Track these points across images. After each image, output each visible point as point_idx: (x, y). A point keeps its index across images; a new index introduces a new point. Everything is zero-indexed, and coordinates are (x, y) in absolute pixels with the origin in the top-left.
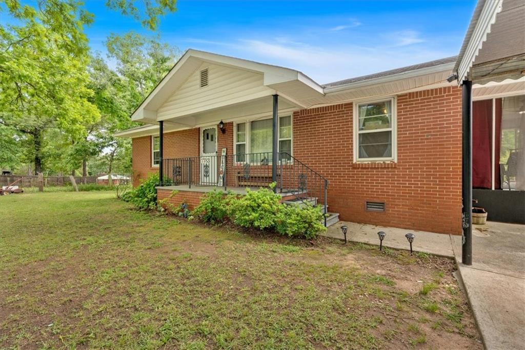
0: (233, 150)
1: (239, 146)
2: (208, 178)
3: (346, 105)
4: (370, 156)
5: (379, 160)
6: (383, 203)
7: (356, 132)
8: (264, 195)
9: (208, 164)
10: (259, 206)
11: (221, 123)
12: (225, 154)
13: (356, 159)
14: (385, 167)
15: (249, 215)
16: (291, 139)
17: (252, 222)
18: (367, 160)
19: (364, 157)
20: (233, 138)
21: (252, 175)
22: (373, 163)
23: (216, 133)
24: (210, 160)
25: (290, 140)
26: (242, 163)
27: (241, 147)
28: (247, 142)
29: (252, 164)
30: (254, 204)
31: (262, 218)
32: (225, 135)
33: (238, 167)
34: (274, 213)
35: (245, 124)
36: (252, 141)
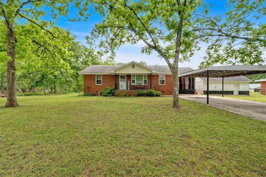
1: (133, 81)
2: (122, 88)
5: (163, 85)
7: (159, 80)
9: (122, 85)
11: (129, 75)
12: (129, 82)
14: (164, 86)
16: (147, 80)
18: (161, 85)
20: (131, 78)
29: (136, 85)
35: (134, 76)
36: (136, 80)
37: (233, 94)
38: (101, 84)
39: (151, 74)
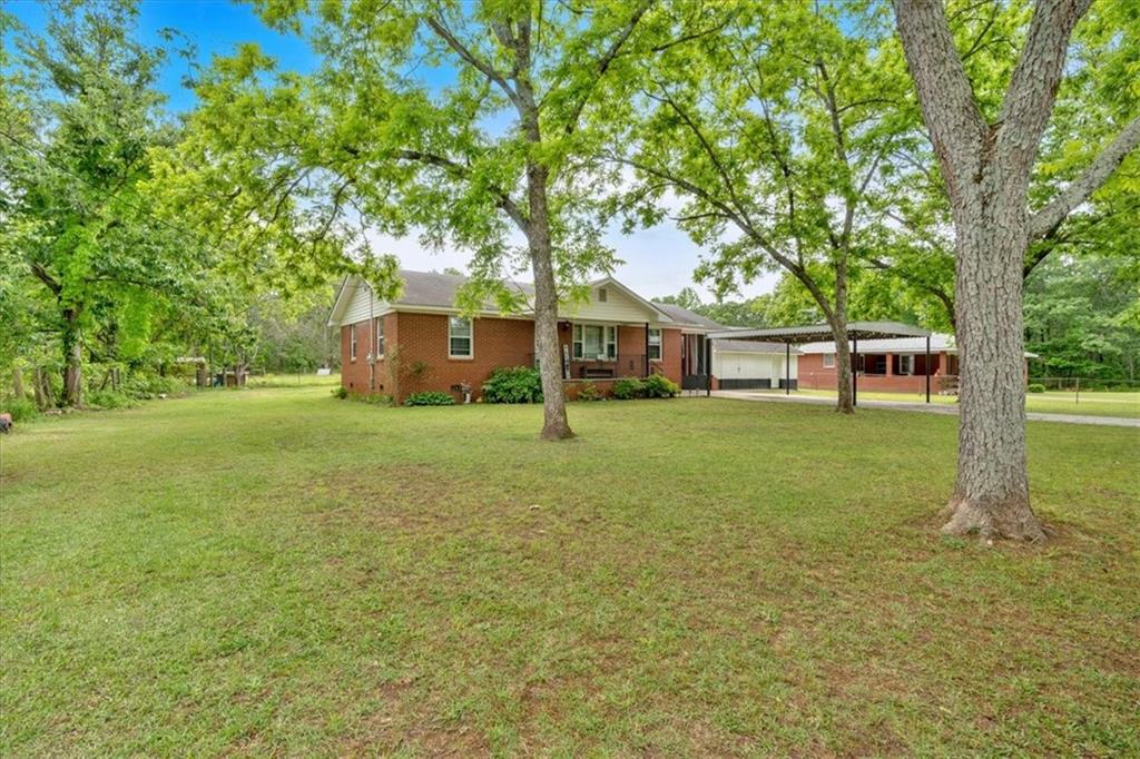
0: (572, 346)
12: (567, 350)
16: (615, 343)
20: (572, 336)
26: (579, 358)
28: (584, 342)
32: (565, 333)
33: (577, 362)
35: (580, 326)
36: (586, 340)
37: (769, 387)
38: (468, 353)
39: (647, 324)
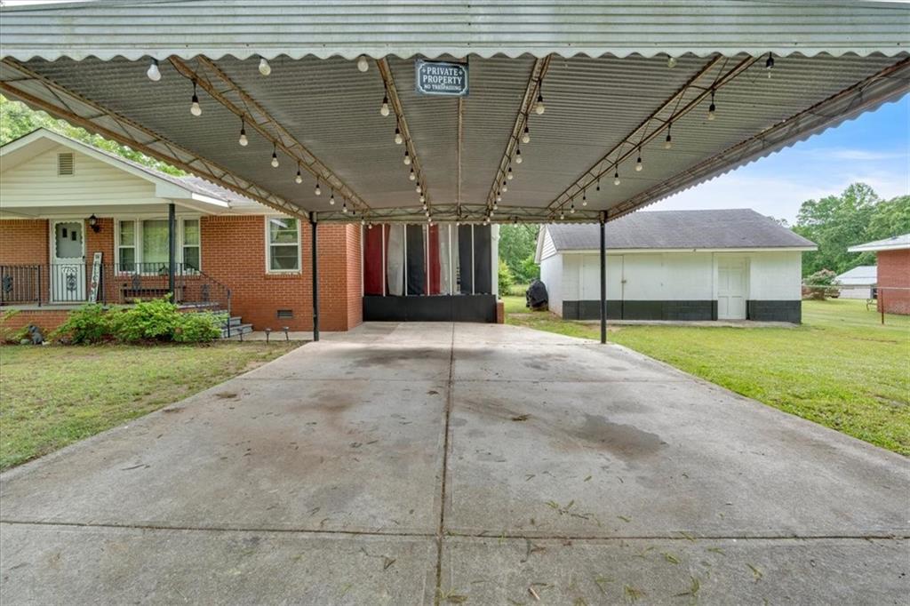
0: (113, 255)
1: (124, 252)
2: (74, 292)
3: (257, 217)
4: (283, 268)
5: (289, 271)
6: (291, 311)
7: (268, 245)
8: (158, 306)
9: (74, 274)
10: (151, 316)
11: (93, 217)
12: (99, 260)
13: (268, 270)
14: (292, 278)
15: (137, 325)
16: (199, 246)
17: (142, 330)
18: (278, 272)
19: (277, 268)
20: (113, 239)
21: (143, 288)
22: (283, 274)
23: (83, 229)
24: (79, 269)
25: (198, 248)
26: (129, 272)
27: (127, 254)
28: (137, 246)
29: (143, 274)
30: (144, 314)
31: (154, 326)
32: (99, 234)
33: (122, 279)
34: (169, 322)
35: (133, 222)
36: (142, 245)
37: (714, 317)
